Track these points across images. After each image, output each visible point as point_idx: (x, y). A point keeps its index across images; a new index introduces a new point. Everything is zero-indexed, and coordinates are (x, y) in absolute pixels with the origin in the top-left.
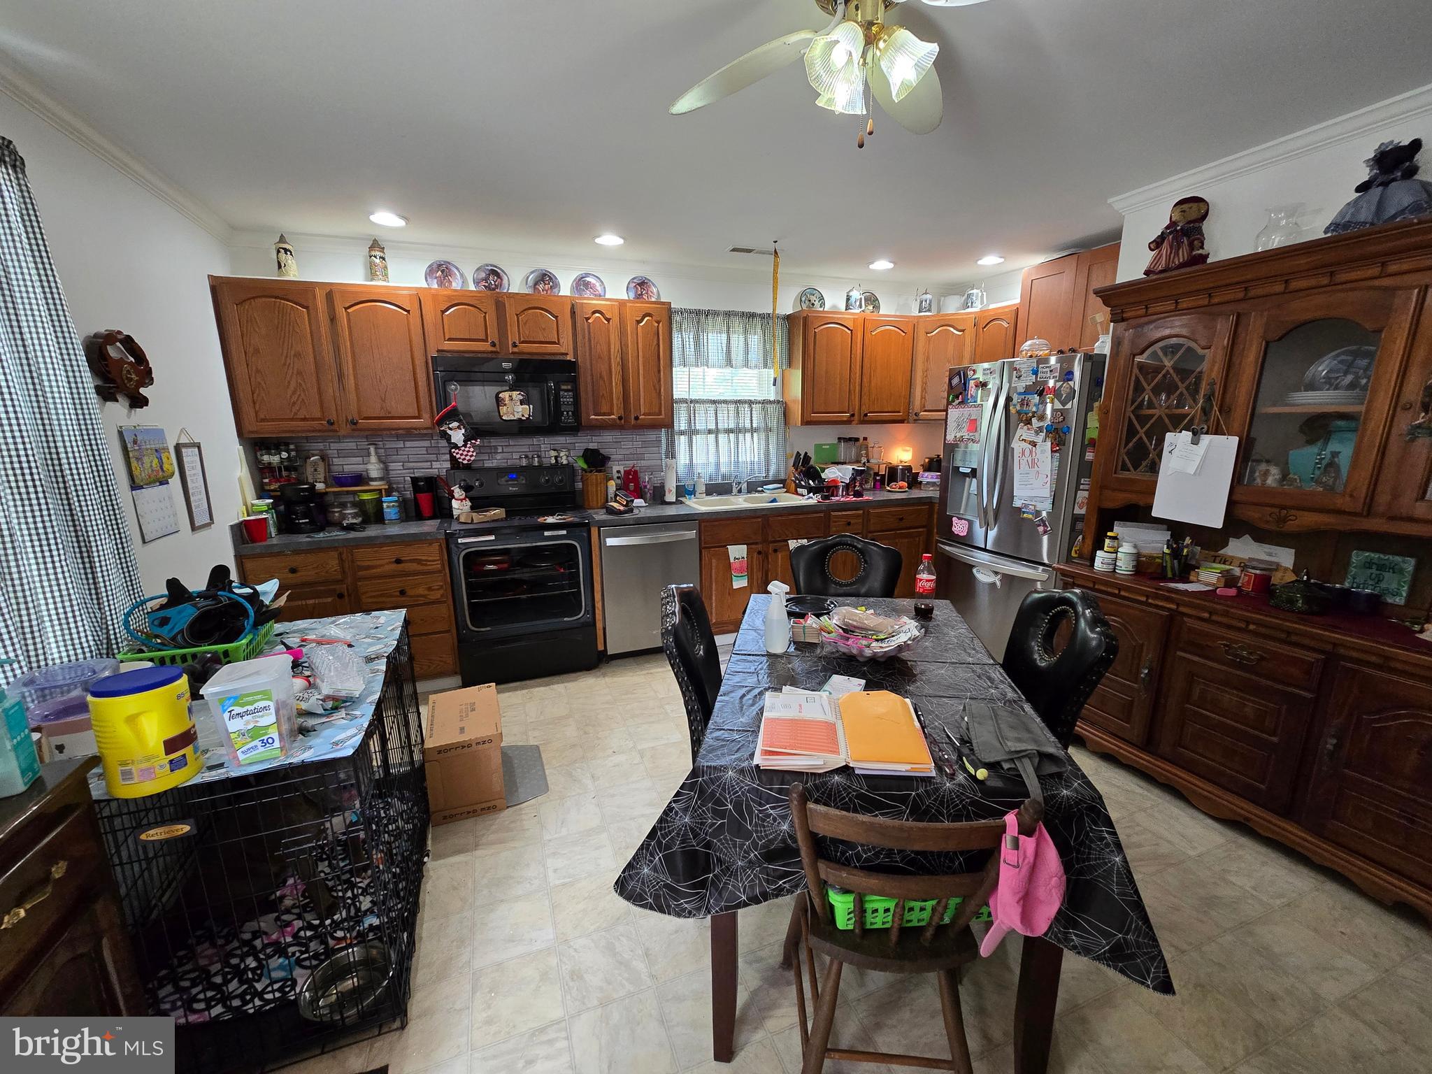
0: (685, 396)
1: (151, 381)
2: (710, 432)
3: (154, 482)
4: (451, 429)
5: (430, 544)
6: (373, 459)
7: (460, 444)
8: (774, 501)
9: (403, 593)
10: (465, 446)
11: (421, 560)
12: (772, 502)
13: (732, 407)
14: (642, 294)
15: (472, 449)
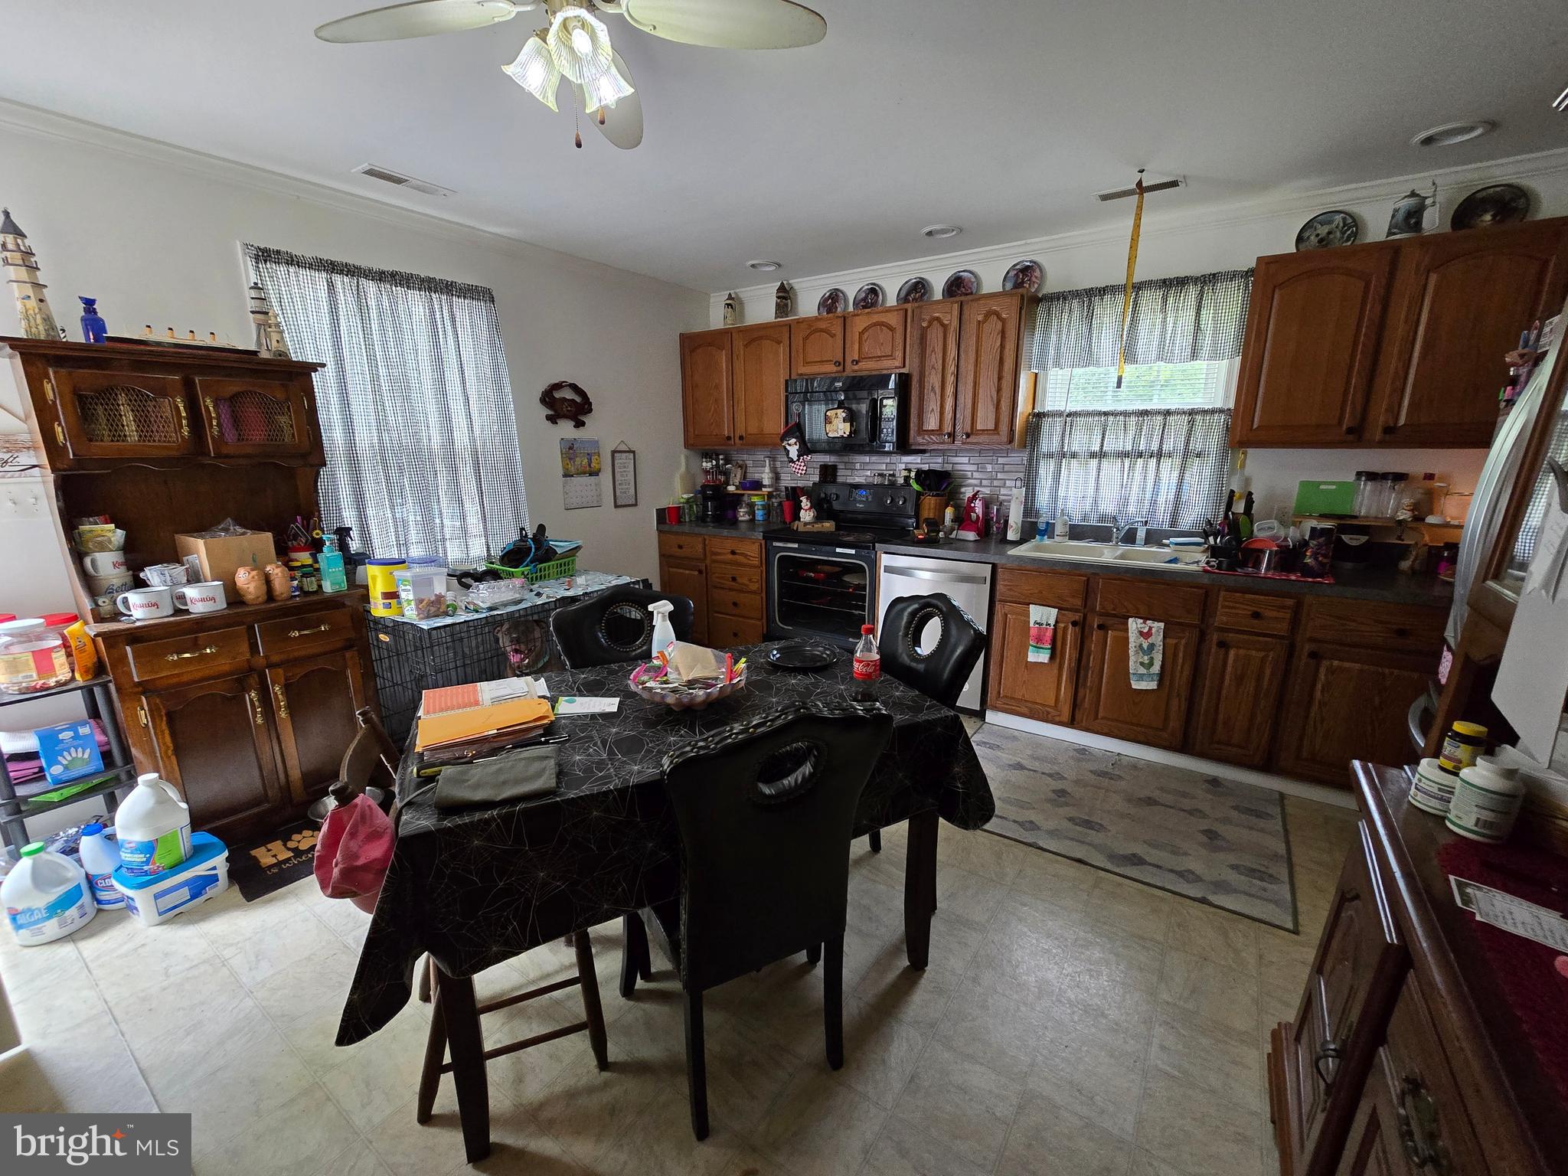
0: (1059, 406)
1: (590, 411)
2: (1093, 455)
3: (585, 473)
4: (789, 445)
5: (754, 543)
6: (767, 469)
7: (795, 458)
8: (1175, 561)
9: (734, 579)
10: (798, 460)
11: (747, 555)
12: (1170, 562)
13: (1160, 418)
14: (1023, 282)
15: (803, 464)
